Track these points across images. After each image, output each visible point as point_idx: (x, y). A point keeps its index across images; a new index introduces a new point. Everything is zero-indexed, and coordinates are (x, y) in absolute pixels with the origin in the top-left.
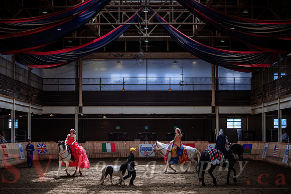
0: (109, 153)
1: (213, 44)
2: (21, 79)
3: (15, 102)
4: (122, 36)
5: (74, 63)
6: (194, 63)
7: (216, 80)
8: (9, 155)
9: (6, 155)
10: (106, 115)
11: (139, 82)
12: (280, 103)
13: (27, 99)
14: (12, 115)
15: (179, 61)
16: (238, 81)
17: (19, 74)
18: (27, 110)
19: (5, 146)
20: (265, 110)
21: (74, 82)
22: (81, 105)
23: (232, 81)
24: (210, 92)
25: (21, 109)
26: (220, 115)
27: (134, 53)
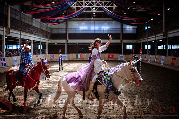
0: (79, 58)
1: (121, 15)
2: (44, 29)
3: (41, 38)
4: (84, 11)
5: (65, 22)
6: (114, 22)
7: (122, 29)
8: (39, 59)
10: (78, 43)
11: (91, 30)
12: (148, 39)
13: (46, 37)
14: (41, 43)
15: (107, 21)
16: (131, 30)
17: (43, 27)
18: (46, 41)
19: (38, 56)
20: (142, 41)
21: (65, 30)
22: (68, 39)
23: (129, 30)
24: (120, 34)
25: (44, 41)
26: (124, 43)
27: (89, 18)
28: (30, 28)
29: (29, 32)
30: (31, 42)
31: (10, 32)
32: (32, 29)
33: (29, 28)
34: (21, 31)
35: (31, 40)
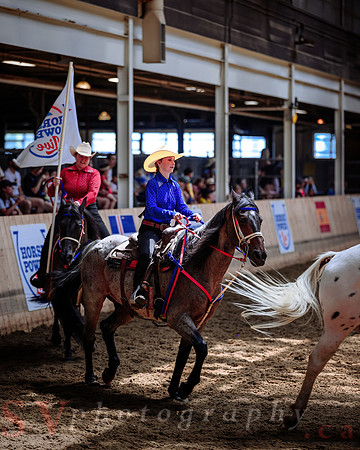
3: (345, 89)
8: (333, 227)
9: (325, 228)
14: (339, 123)
19: (323, 203)
28: (277, 20)
29: (274, 51)
31: (163, 49)
32: (290, 31)
33: (272, 24)
34: (225, 38)
35: (279, 101)
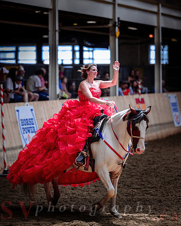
14: (157, 36)
19: (143, 100)
30: (107, 30)
35: (107, 21)
